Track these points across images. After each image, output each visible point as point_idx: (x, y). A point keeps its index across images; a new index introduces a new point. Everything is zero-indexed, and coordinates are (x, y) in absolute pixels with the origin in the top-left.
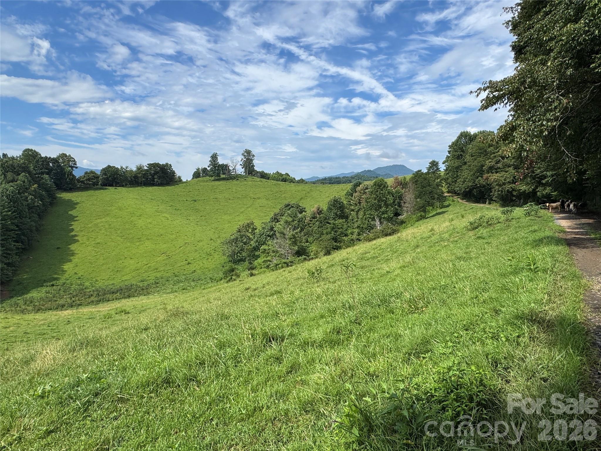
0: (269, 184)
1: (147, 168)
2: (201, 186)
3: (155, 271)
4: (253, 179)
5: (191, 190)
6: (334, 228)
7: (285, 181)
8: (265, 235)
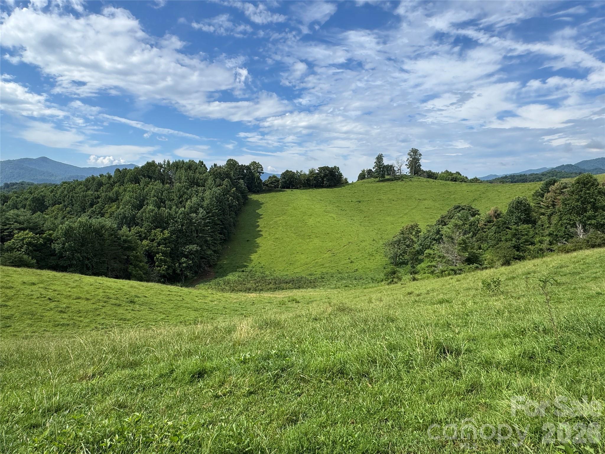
0: (437, 184)
1: (318, 172)
2: (366, 187)
3: (322, 266)
4: (419, 179)
5: (356, 191)
6: (516, 235)
7: (455, 181)
8: (430, 239)
